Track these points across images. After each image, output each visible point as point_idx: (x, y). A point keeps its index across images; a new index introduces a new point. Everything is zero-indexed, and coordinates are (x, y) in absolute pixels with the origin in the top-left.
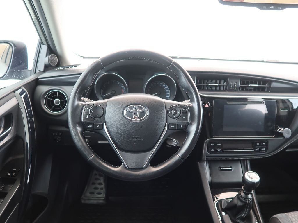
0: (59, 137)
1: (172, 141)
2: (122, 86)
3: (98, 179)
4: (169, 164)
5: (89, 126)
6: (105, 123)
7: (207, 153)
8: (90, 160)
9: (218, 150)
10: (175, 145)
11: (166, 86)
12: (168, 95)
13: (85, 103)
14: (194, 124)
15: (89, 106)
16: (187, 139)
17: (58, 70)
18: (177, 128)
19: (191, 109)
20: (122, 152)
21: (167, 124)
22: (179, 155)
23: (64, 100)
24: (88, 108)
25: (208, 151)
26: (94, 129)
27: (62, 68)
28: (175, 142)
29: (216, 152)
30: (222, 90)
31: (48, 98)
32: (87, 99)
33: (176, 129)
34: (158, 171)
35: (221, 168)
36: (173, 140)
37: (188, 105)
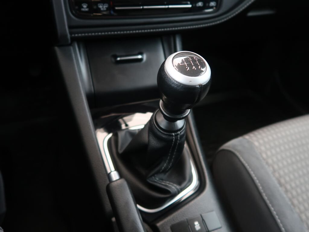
7: (69, 16)
9: (101, 7)
25: (73, 10)
29: (94, 12)
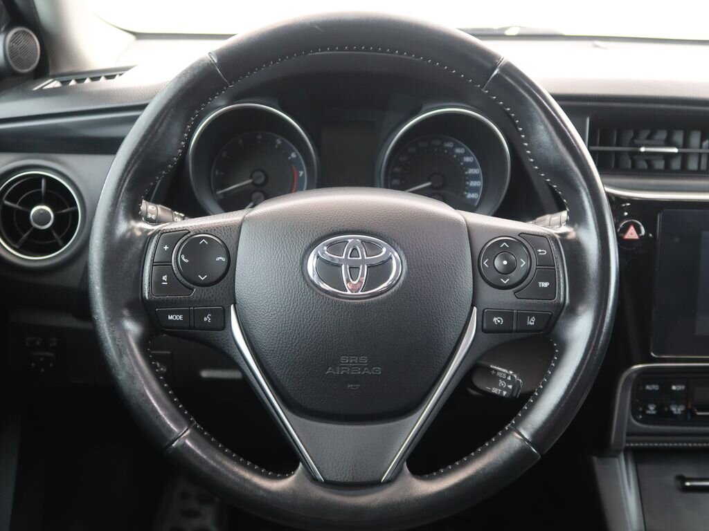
0: (48, 354)
1: (494, 378)
2: (293, 155)
3: (194, 514)
4: (483, 469)
5: (171, 317)
6: (235, 304)
7: (629, 420)
8: (176, 448)
9: (674, 409)
10: (505, 393)
11: (467, 154)
12: (475, 190)
13: (156, 228)
14: (584, 311)
15: (173, 238)
16: (554, 370)
17: (44, 93)
18: (514, 328)
19: (574, 250)
20: (299, 419)
21: (475, 309)
22: (523, 432)
23: (69, 209)
24: (166, 248)
25: (635, 413)
26: (190, 328)
27: (56, 84)
28: (505, 380)
29: (664, 416)
30: (693, 172)
31: (7, 203)
32: (159, 207)
33: (511, 331)
34: (439, 494)
35: (682, 479)
36: (496, 371)
37: (560, 234)
